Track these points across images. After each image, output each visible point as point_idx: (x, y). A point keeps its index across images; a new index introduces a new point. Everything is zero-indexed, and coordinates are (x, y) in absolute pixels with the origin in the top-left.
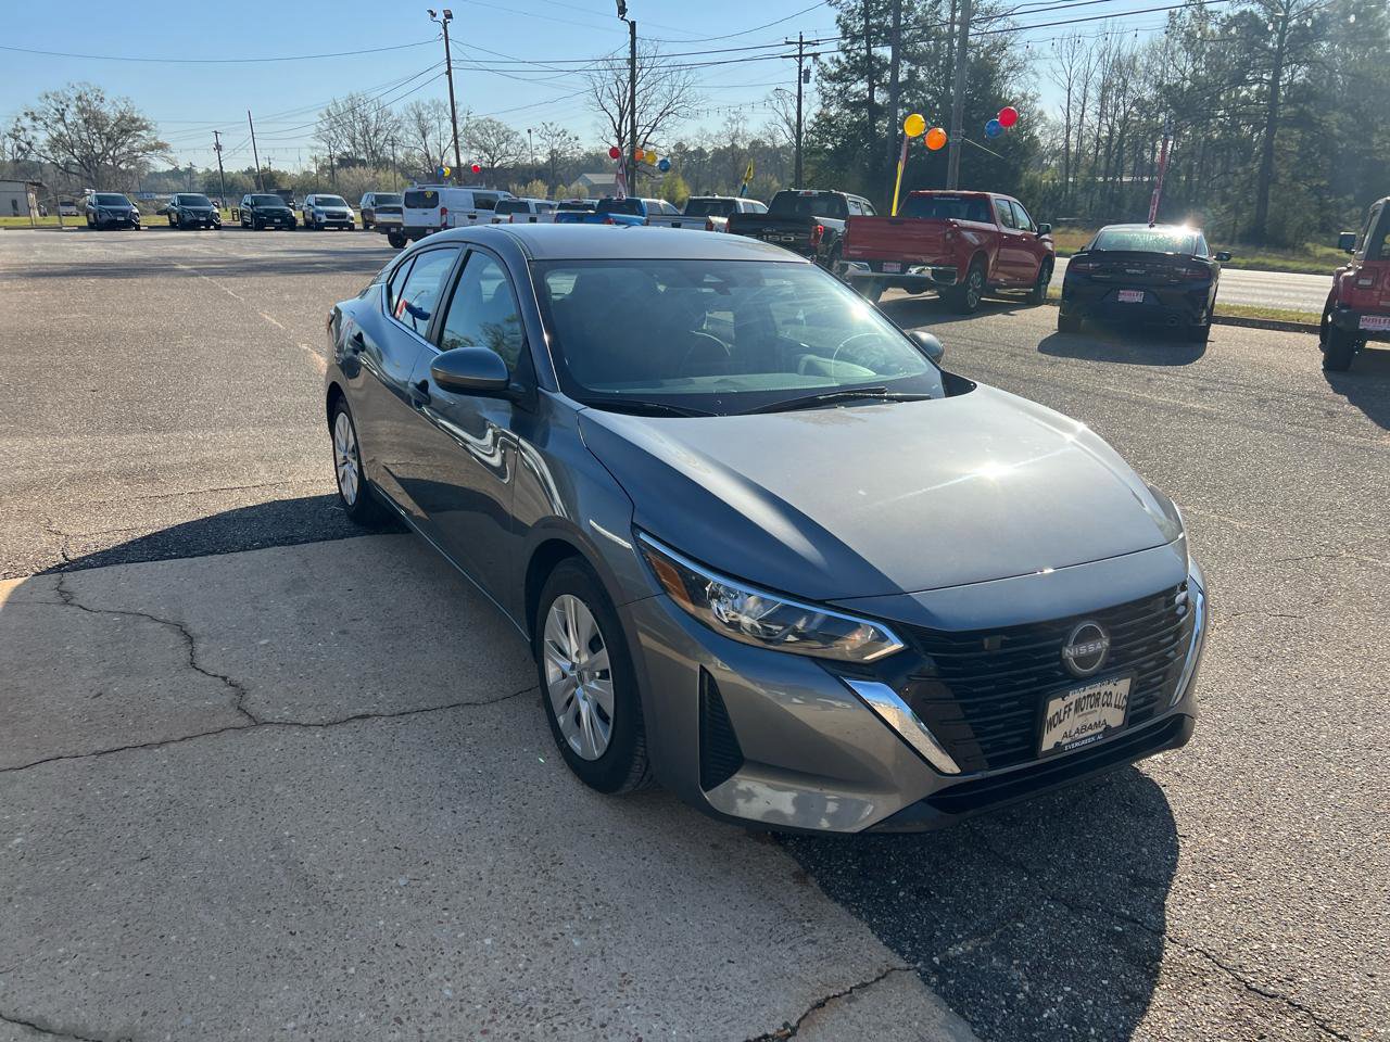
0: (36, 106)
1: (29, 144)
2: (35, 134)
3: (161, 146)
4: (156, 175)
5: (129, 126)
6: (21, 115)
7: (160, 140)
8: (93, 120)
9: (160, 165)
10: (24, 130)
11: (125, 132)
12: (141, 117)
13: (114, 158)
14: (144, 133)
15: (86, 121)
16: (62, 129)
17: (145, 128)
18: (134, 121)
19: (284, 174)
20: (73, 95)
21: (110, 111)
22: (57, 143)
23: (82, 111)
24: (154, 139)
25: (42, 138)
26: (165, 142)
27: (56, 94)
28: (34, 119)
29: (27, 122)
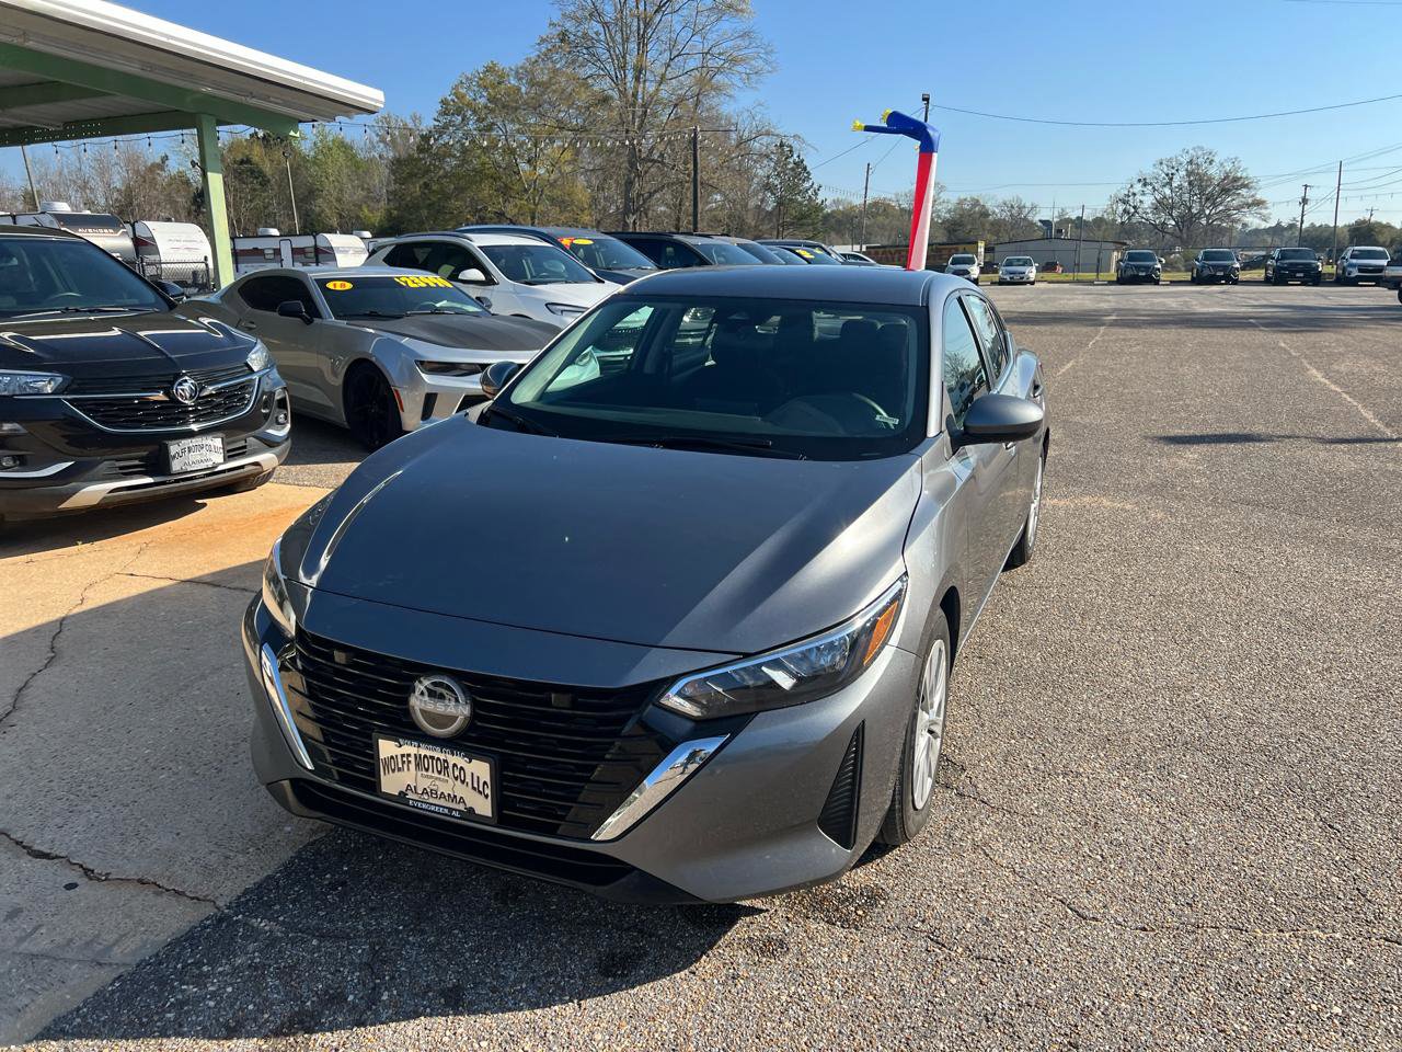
0: (1149, 170)
1: (1135, 207)
2: (1142, 198)
3: (1259, 203)
4: (1257, 231)
5: (1231, 184)
6: (1135, 181)
7: (1258, 197)
8: (1197, 180)
9: (1253, 221)
10: (1134, 194)
11: (1225, 191)
12: (1244, 175)
13: (1208, 217)
14: (1243, 191)
15: (1190, 183)
16: (1167, 191)
17: (1245, 186)
18: (1236, 179)
19: (1388, 227)
20: (1185, 159)
21: (1215, 172)
22: (1161, 205)
23: (1189, 174)
24: (1253, 196)
25: (1148, 201)
26: (1264, 199)
27: (1170, 160)
28: (1145, 185)
29: (1138, 188)
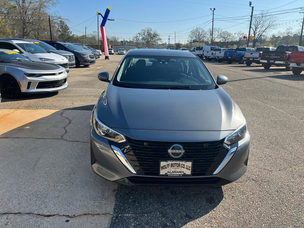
0: (140, 32)
1: (138, 39)
2: (139, 37)
3: (160, 39)
4: (159, 45)
5: (155, 35)
6: (138, 33)
7: (160, 38)
8: (149, 34)
9: (160, 43)
10: (138, 36)
11: (154, 36)
12: (157, 33)
13: (152, 41)
14: (157, 37)
15: (148, 35)
16: (144, 36)
17: (158, 36)
18: (156, 34)
19: (182, 44)
20: (147, 30)
21: (152, 33)
22: (143, 39)
23: (148, 33)
24: (159, 38)
25: (141, 38)
26: (161, 38)
27: (144, 30)
28: (140, 34)
29: (138, 35)
